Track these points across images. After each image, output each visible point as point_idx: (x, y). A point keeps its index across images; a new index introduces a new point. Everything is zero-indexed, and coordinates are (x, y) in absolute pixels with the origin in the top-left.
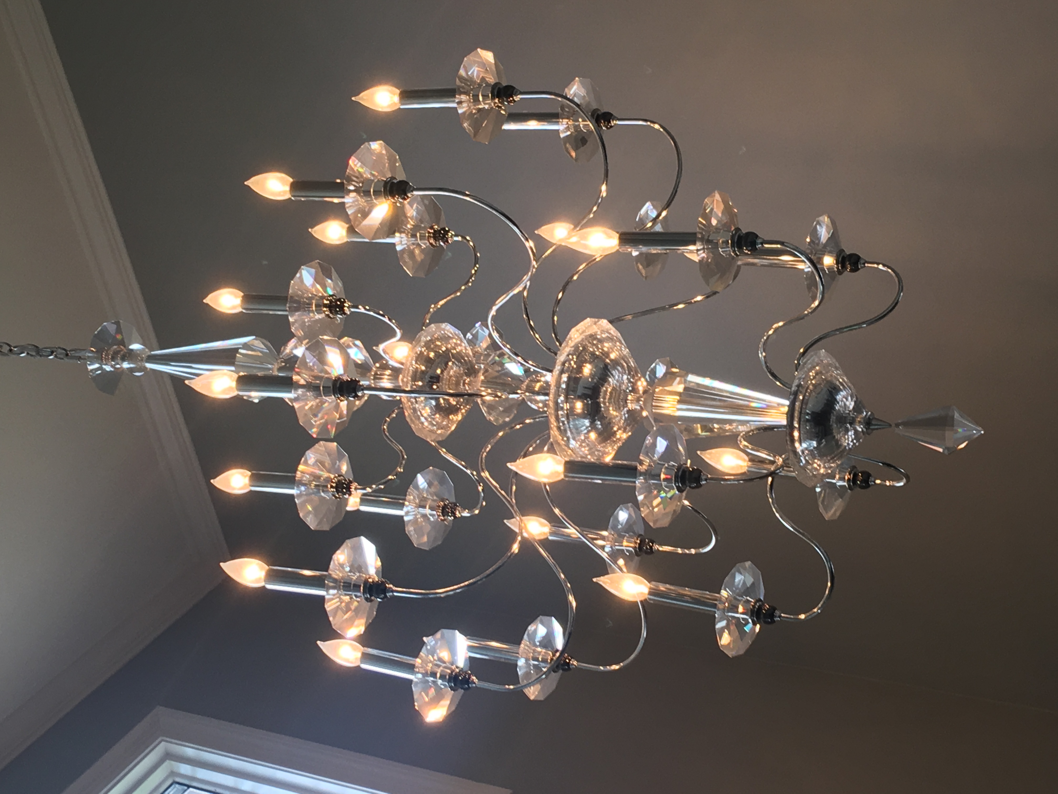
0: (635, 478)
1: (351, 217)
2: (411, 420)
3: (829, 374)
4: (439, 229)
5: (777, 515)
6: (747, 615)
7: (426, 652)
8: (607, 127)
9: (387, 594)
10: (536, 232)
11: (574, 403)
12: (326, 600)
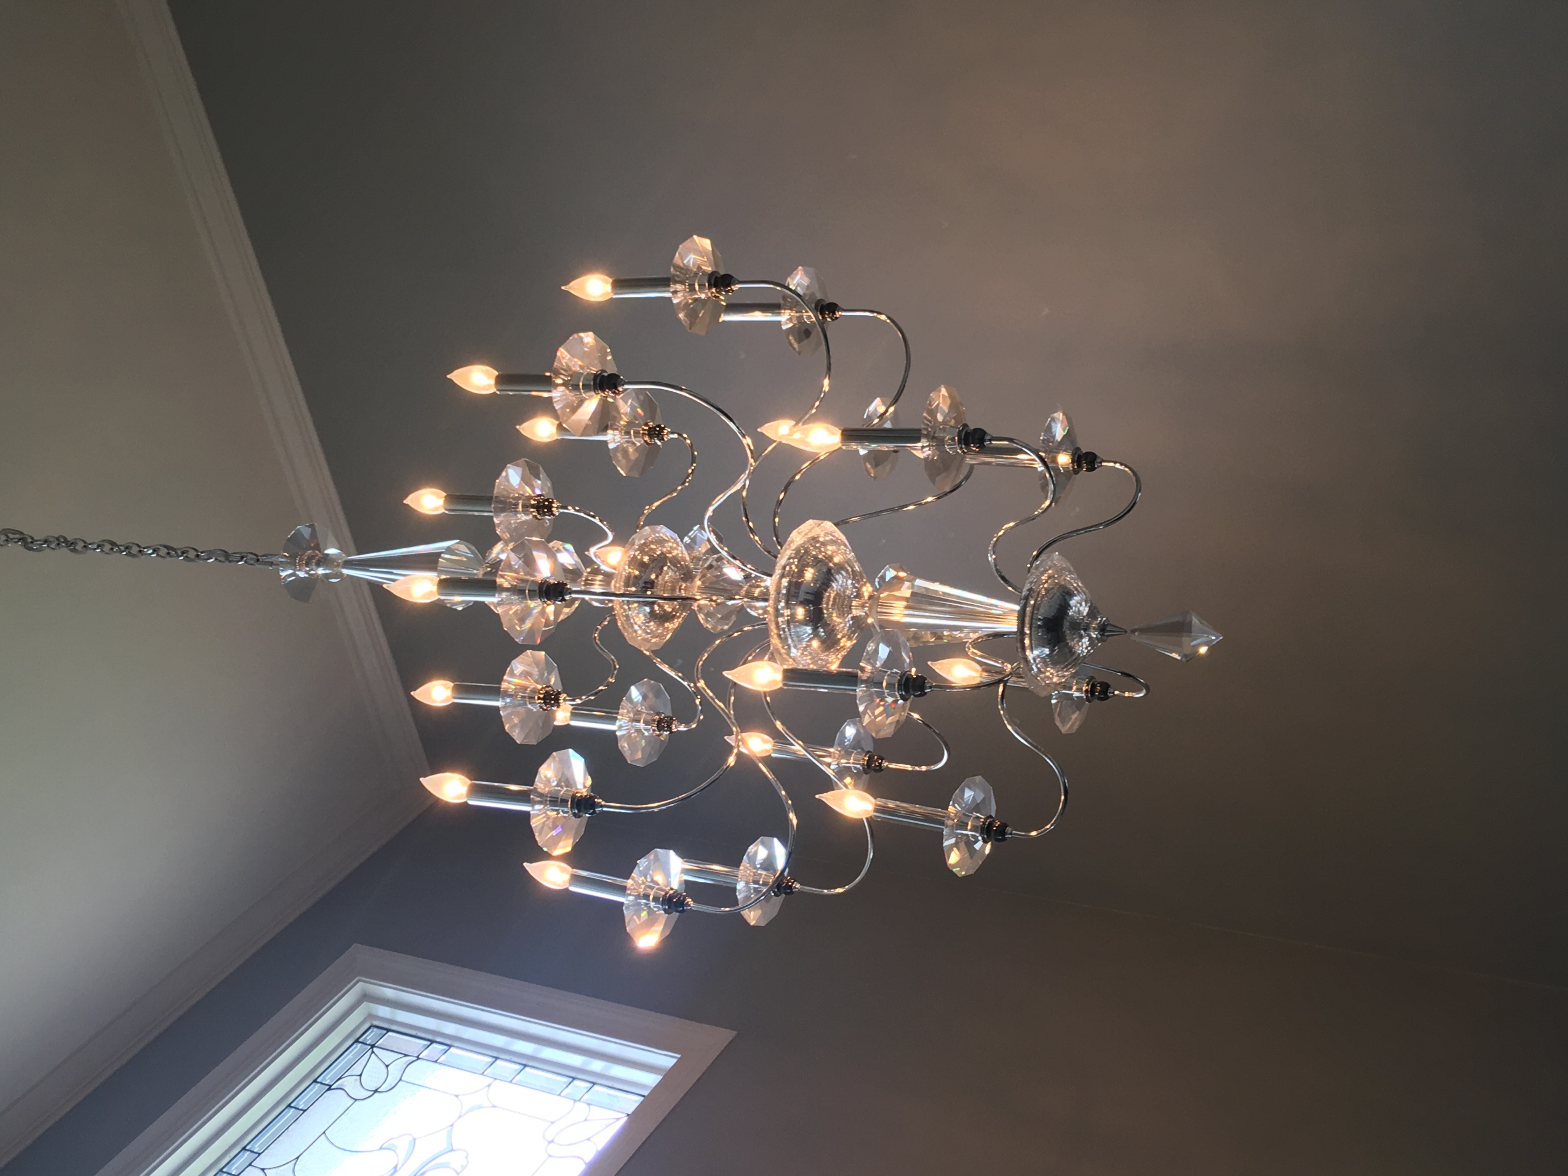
0: (856, 686)
1: (559, 412)
2: (624, 628)
3: (1062, 578)
4: (654, 426)
5: (1009, 727)
6: (976, 832)
7: (638, 873)
8: (831, 318)
9: (597, 810)
10: (759, 430)
11: (795, 610)
12: (531, 816)
